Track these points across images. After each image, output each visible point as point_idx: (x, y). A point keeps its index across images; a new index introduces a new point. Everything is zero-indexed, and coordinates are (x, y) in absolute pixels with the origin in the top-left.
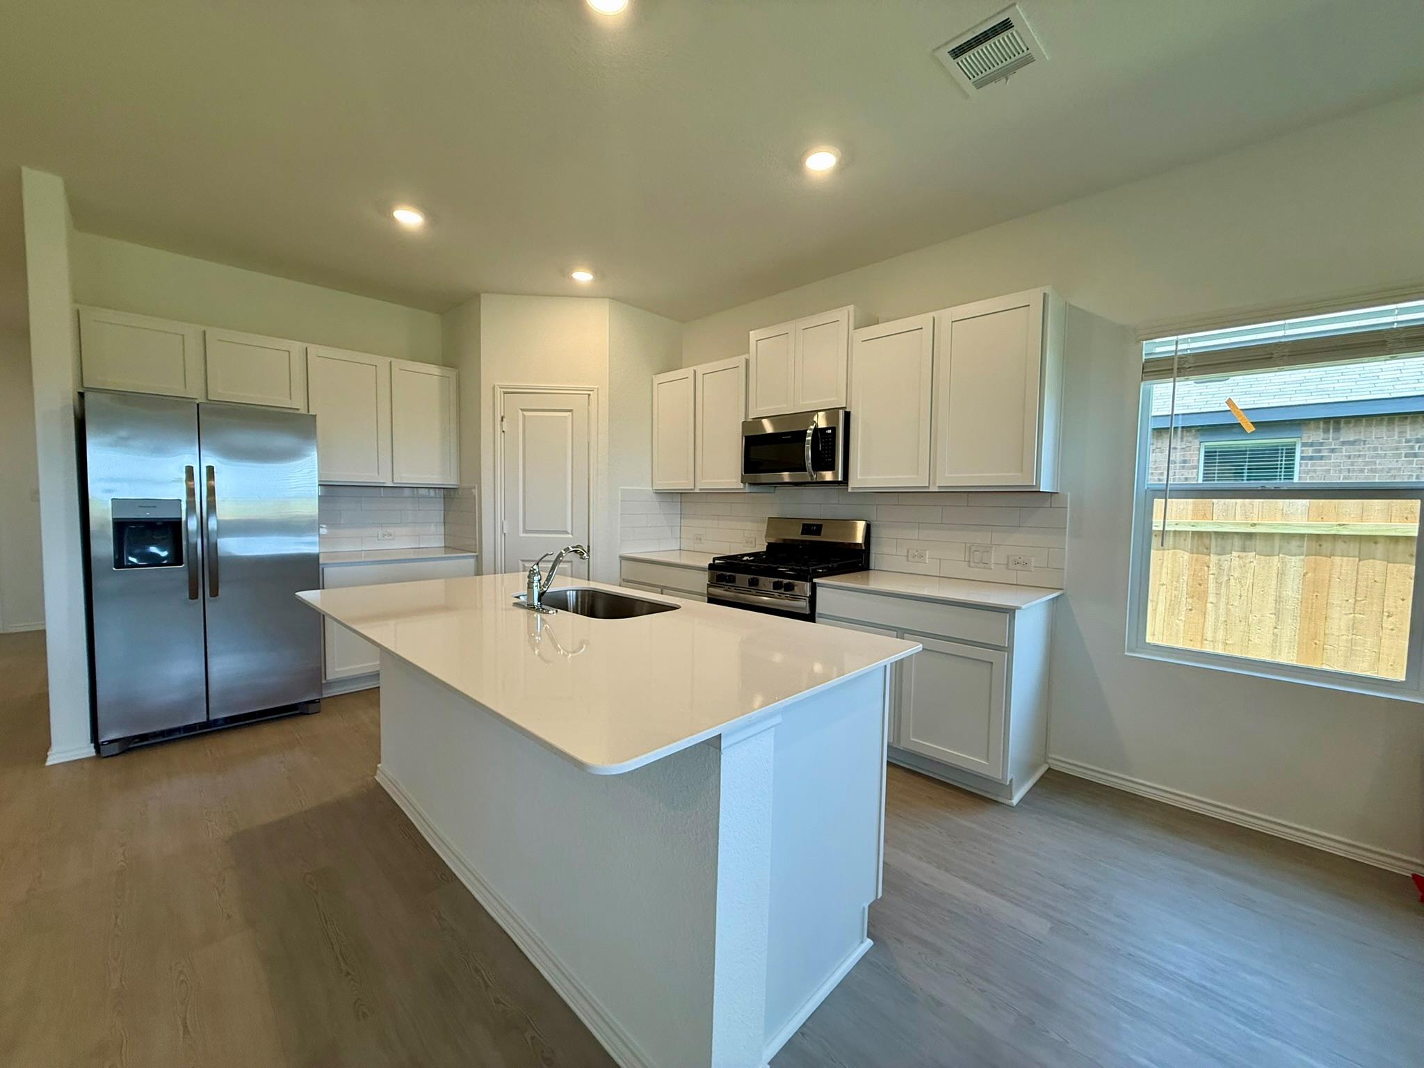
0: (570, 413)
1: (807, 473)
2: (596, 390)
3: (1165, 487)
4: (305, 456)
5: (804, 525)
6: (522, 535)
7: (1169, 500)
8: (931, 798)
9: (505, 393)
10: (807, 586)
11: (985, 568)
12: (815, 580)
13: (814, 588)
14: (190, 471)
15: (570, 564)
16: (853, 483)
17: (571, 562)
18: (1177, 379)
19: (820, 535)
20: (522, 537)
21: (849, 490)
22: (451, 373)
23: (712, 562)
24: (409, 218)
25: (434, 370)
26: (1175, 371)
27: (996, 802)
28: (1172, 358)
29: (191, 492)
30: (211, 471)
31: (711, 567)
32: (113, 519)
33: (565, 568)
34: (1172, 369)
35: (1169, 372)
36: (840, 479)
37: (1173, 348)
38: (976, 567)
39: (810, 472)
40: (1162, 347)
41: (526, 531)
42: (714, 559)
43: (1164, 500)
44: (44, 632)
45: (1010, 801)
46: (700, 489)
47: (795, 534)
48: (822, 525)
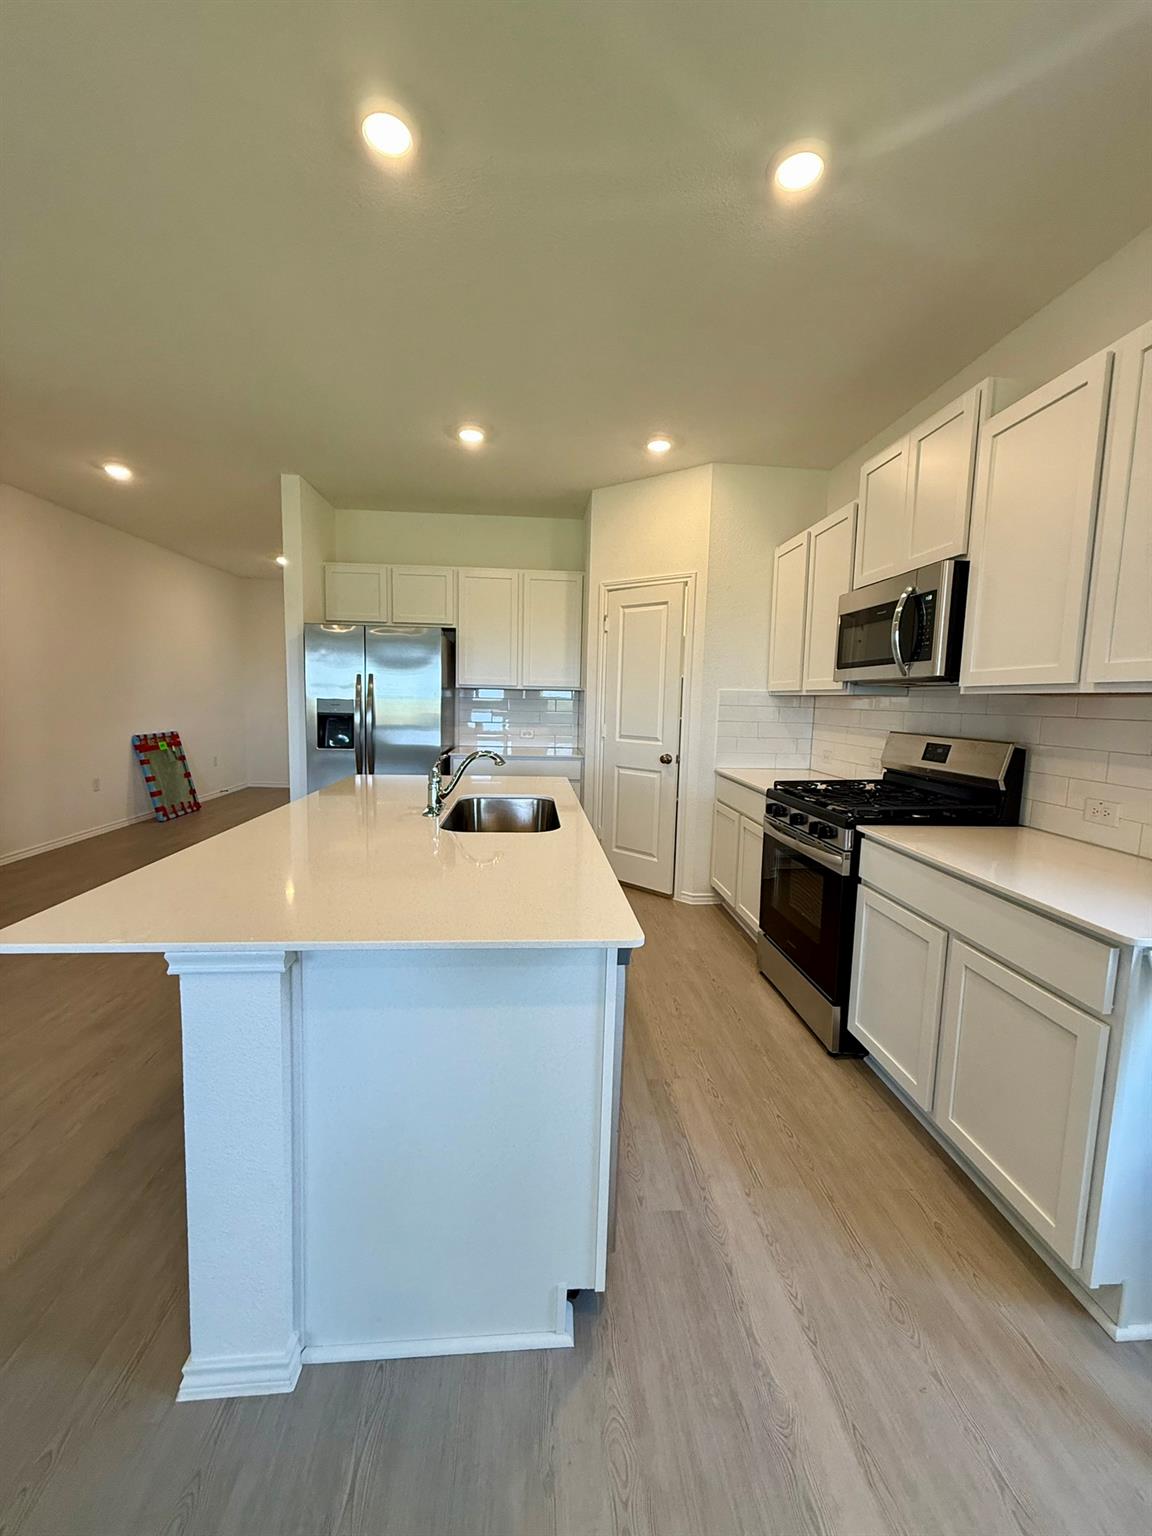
0: (665, 606)
1: (896, 665)
2: (694, 576)
4: (430, 663)
5: (928, 745)
6: (618, 740)
8: (939, 1229)
9: (610, 591)
10: (848, 834)
12: (860, 828)
13: (858, 837)
14: (359, 677)
15: (659, 774)
16: (965, 680)
17: (660, 772)
19: (945, 762)
20: (618, 742)
21: (962, 692)
22: (578, 577)
23: (772, 787)
24: (471, 437)
25: (562, 575)
27: (1084, 1310)
29: (358, 694)
30: (371, 676)
31: (769, 794)
32: (318, 714)
33: (654, 778)
36: (938, 674)
39: (899, 664)
41: (621, 737)
44: (289, 789)
45: (1112, 1326)
46: (807, 691)
47: (913, 758)
48: (950, 746)
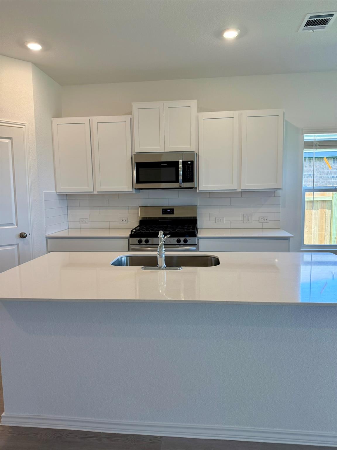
3: (313, 188)
5: (163, 209)
7: (314, 192)
11: (250, 223)
13: (198, 240)
18: (315, 149)
19: (173, 214)
26: (314, 146)
28: (312, 142)
34: (313, 146)
35: (312, 147)
37: (313, 138)
38: (246, 223)
40: (308, 137)
42: (131, 232)
43: (313, 192)
46: (98, 192)
47: (159, 214)
48: (174, 209)
